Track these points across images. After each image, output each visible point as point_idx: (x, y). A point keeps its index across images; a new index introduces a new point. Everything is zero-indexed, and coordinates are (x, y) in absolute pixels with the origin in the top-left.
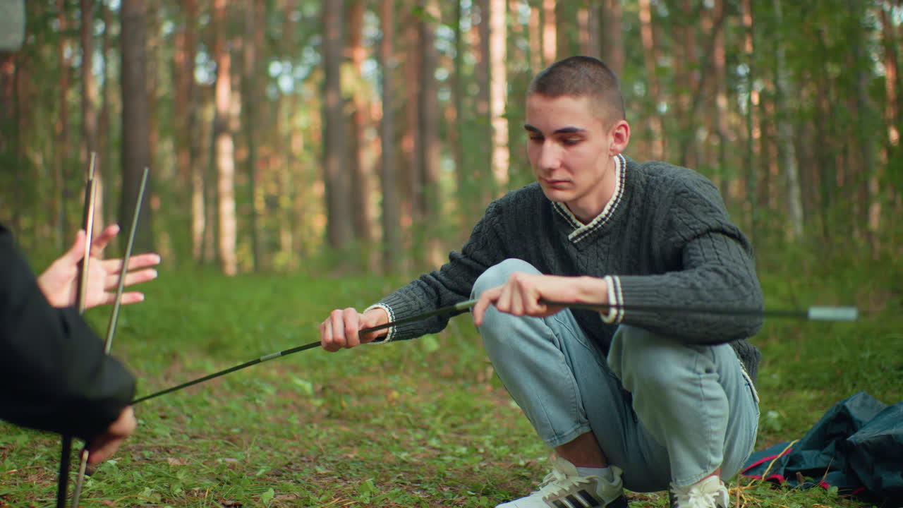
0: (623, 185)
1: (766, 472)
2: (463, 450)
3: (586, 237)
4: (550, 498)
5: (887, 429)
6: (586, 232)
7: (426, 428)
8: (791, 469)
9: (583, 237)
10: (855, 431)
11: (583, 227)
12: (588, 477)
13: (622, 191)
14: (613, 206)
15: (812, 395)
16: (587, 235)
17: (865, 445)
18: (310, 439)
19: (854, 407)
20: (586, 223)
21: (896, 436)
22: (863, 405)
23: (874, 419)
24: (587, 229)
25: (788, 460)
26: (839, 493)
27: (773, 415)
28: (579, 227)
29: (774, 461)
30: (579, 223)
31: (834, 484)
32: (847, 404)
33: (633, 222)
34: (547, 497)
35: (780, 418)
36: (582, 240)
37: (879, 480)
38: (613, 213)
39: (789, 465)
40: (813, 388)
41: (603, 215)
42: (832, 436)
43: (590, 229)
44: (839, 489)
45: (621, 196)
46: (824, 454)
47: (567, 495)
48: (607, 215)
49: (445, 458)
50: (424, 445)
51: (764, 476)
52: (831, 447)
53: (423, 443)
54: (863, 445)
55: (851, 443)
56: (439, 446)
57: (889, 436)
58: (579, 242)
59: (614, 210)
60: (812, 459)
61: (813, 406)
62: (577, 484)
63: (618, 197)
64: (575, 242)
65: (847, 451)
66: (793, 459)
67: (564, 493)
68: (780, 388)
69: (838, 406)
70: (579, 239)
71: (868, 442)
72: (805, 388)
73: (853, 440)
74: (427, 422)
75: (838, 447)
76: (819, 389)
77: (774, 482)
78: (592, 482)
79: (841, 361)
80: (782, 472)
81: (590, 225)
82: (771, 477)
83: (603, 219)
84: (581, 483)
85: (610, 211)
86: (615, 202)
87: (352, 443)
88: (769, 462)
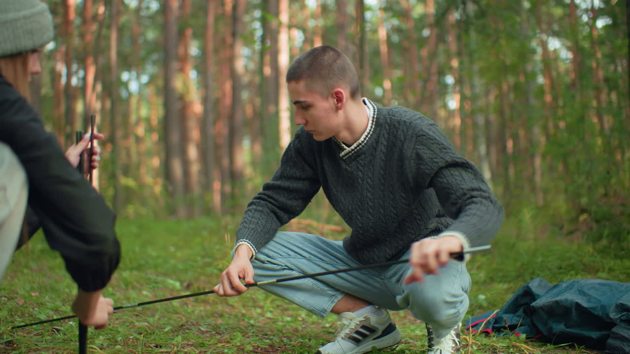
0: (374, 123)
1: (481, 329)
2: (289, 319)
3: (350, 156)
4: (345, 336)
5: (555, 297)
6: (350, 152)
7: (262, 307)
8: (496, 325)
9: (348, 156)
10: (535, 300)
11: (348, 149)
12: (363, 316)
13: (373, 127)
14: (367, 136)
15: (506, 286)
16: (351, 154)
17: (541, 308)
18: (189, 313)
19: (534, 286)
20: (349, 146)
21: (561, 301)
22: (540, 285)
23: (547, 292)
24: (350, 150)
25: (494, 320)
26: (527, 338)
27: (482, 297)
28: (345, 149)
29: (485, 322)
30: (345, 147)
31: (523, 333)
32: (530, 285)
33: (382, 148)
34: (343, 336)
35: (486, 299)
36: (348, 157)
37: (551, 329)
38: (367, 141)
39: (494, 323)
40: (505, 282)
41: (360, 141)
42: (520, 306)
43: (353, 150)
44: (527, 336)
45: (372, 130)
46: (516, 316)
47: (354, 331)
48: (363, 142)
49: (278, 323)
50: (263, 316)
51: (479, 331)
52: (520, 312)
53: (262, 315)
54: (541, 307)
55: (533, 307)
56: (272, 317)
57: (557, 302)
58: (346, 159)
59: (367, 138)
60: (509, 319)
61: (507, 291)
62: (358, 323)
63: (370, 130)
64: (344, 158)
65: (531, 312)
66: (497, 320)
67: (352, 330)
68: (485, 282)
69: (524, 287)
70: (346, 157)
71: (544, 305)
72: (500, 282)
73: (535, 305)
74: (262, 304)
75: (525, 312)
76: (510, 282)
77: (486, 333)
78: (367, 319)
79: (523, 265)
80: (491, 327)
81: (353, 147)
82: (484, 331)
83: (360, 144)
84: (360, 321)
85: (365, 139)
86: (369, 133)
87: (216, 315)
88: (482, 323)
